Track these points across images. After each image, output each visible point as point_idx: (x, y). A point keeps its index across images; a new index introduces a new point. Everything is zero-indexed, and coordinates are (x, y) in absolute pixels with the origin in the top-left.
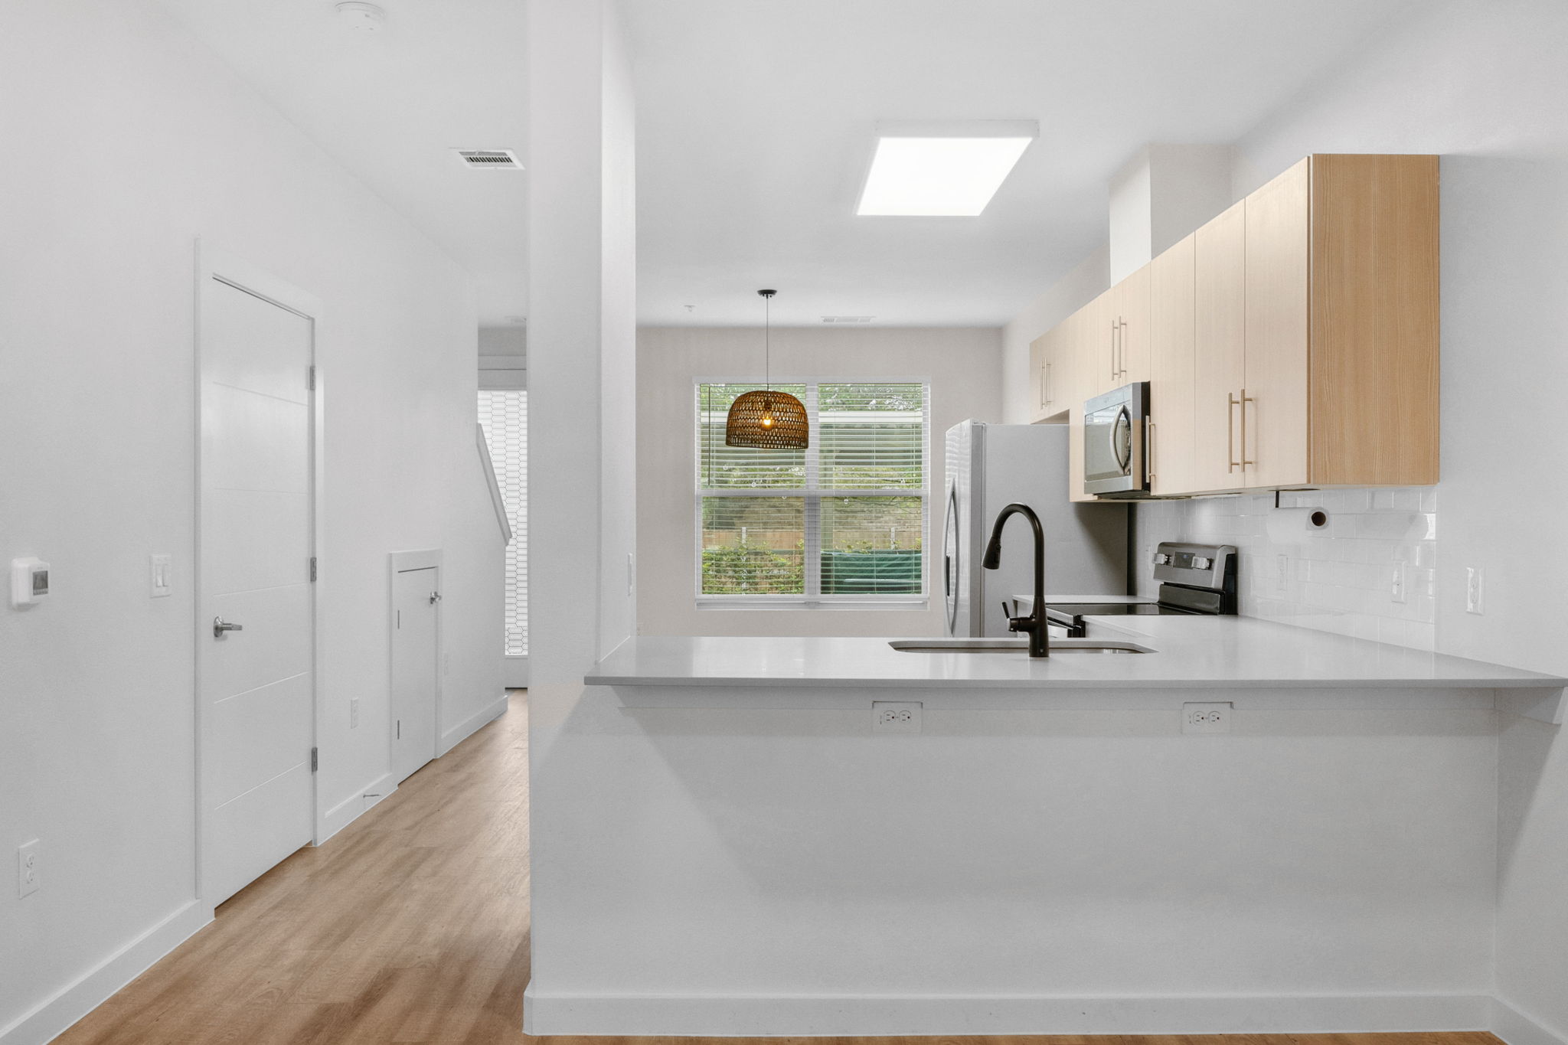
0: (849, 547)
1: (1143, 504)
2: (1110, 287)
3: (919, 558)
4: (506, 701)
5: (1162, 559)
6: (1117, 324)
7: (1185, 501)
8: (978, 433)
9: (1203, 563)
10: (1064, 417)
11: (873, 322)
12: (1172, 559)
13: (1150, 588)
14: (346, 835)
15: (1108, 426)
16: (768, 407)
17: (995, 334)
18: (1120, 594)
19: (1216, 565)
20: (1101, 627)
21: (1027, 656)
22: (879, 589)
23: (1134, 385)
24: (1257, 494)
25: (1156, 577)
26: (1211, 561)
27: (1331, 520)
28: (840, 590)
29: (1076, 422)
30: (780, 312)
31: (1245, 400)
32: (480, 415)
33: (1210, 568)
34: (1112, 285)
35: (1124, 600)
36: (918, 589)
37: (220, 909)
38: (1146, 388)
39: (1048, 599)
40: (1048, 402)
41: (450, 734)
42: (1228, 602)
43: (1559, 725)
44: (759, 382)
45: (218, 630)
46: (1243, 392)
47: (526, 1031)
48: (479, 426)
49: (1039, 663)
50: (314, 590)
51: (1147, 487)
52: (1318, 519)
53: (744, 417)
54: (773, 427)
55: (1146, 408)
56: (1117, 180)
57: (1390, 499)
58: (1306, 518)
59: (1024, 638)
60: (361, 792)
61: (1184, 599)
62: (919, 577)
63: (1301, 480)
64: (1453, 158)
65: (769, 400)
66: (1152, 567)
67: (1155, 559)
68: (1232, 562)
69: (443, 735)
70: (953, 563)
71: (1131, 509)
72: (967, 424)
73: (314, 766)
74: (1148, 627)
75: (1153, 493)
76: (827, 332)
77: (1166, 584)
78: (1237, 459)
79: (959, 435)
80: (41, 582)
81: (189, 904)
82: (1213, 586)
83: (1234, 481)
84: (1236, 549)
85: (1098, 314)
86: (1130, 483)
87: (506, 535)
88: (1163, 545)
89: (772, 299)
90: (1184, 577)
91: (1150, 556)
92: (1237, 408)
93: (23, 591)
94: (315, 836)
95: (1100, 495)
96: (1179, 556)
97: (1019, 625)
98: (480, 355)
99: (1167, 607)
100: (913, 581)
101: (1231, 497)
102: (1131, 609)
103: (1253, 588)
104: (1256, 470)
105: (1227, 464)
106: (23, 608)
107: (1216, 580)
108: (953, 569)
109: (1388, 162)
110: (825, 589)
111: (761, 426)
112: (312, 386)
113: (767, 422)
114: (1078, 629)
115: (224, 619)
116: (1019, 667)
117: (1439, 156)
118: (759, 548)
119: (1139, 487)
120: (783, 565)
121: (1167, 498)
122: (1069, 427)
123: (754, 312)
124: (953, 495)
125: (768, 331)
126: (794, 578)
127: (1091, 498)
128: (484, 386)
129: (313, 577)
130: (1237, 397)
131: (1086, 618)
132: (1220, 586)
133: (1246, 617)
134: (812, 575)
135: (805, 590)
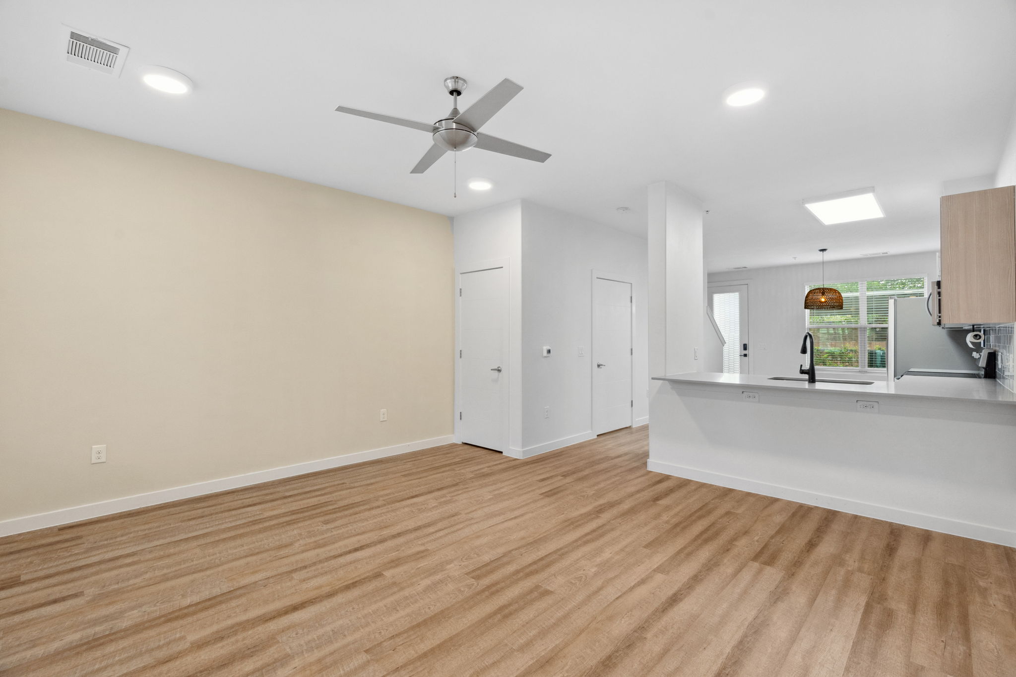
9: (977, 356)
16: (823, 294)
21: (807, 382)
26: (980, 355)
30: (828, 256)
37: (598, 436)
44: (819, 284)
45: (599, 366)
49: (811, 384)
50: (632, 357)
53: (812, 297)
54: (825, 302)
55: (938, 292)
65: (823, 291)
68: (992, 356)
73: (632, 406)
80: (549, 351)
81: (589, 432)
82: (981, 365)
84: (995, 350)
87: (723, 343)
89: (825, 252)
93: (545, 353)
94: (632, 424)
97: (803, 372)
106: (545, 357)
107: (982, 363)
111: (820, 301)
113: (823, 300)
115: (600, 363)
116: (806, 385)
117: (1014, 186)
123: (818, 257)
125: (823, 263)
129: (632, 354)
132: (984, 366)
134: (863, 360)
135: (859, 366)
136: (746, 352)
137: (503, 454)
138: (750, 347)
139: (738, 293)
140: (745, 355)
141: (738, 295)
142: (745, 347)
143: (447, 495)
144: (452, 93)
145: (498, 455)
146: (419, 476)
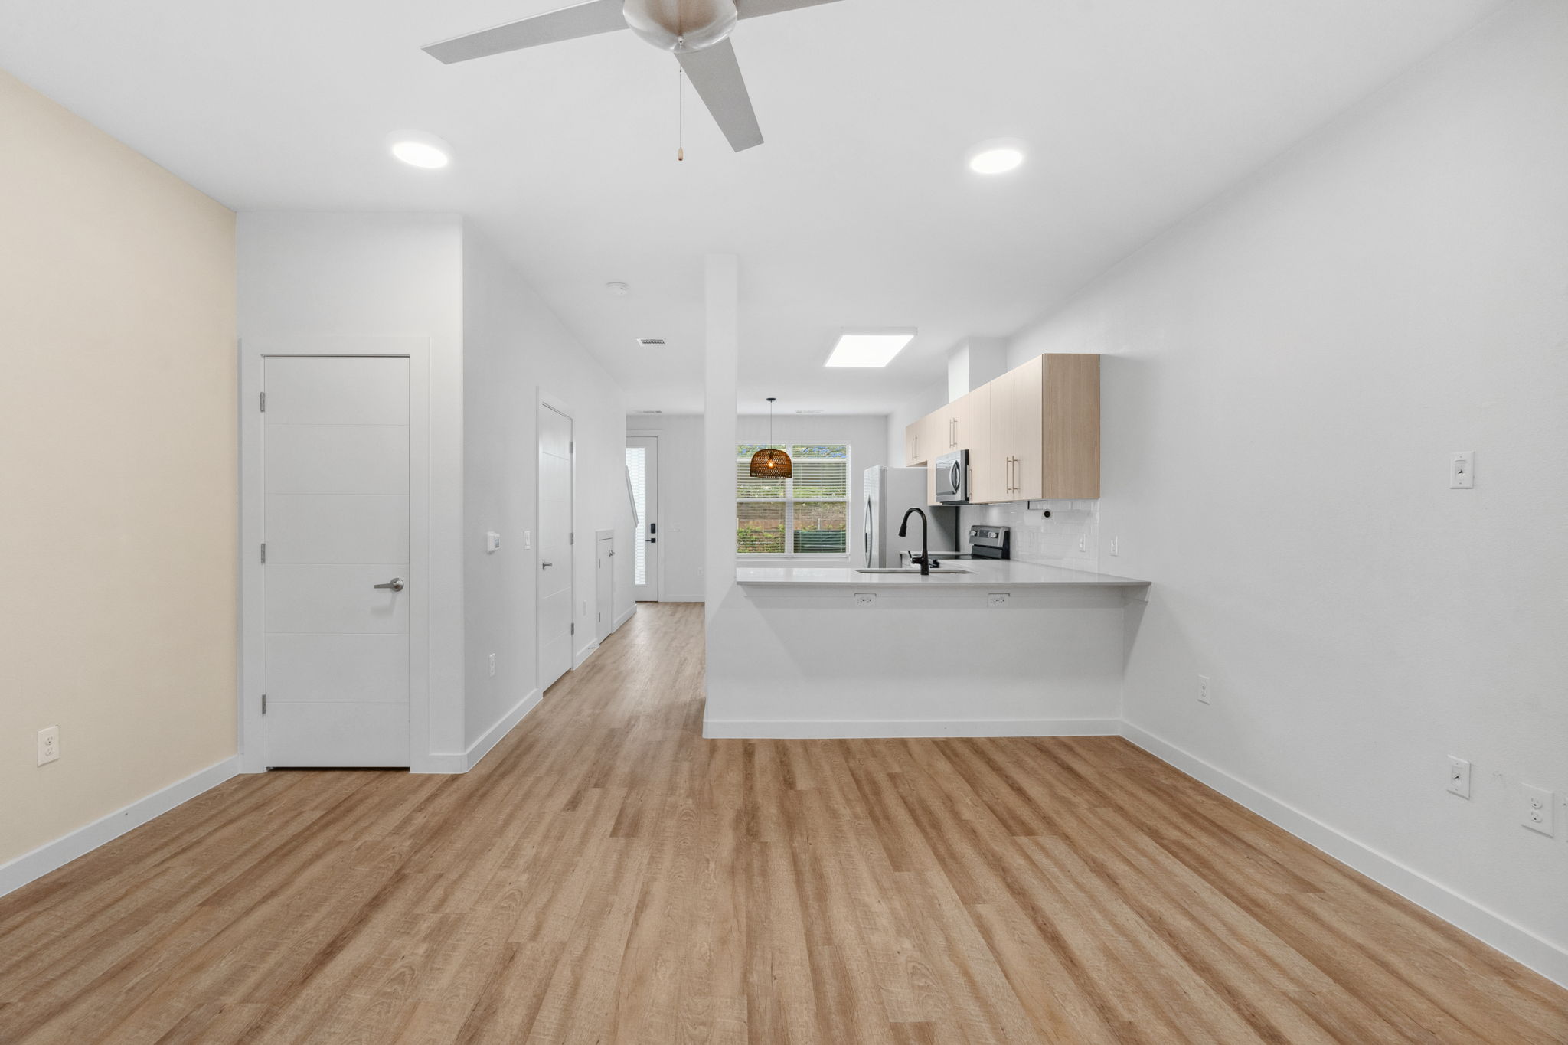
0: (804, 529)
1: (964, 508)
2: (947, 403)
3: (845, 534)
4: (636, 607)
5: (973, 533)
6: (952, 421)
7: (985, 506)
8: (883, 472)
9: (993, 535)
10: (925, 464)
11: (821, 413)
12: (978, 534)
13: (967, 547)
14: (585, 665)
15: (947, 469)
16: (771, 457)
17: (885, 419)
18: (952, 551)
19: (1000, 536)
20: (945, 564)
21: (920, 575)
22: (824, 550)
23: (961, 451)
24: (1019, 502)
25: (970, 542)
26: (997, 534)
27: (1053, 514)
28: (804, 550)
29: (932, 467)
30: (777, 408)
31: (1014, 461)
32: (627, 462)
33: (997, 537)
34: (950, 402)
35: (954, 553)
36: (844, 550)
37: (545, 693)
38: (967, 453)
39: (929, 553)
40: (916, 457)
41: (617, 621)
42: (1005, 553)
43: (1147, 602)
44: (767, 444)
45: (544, 565)
46: (1013, 457)
47: (704, 736)
48: (627, 467)
49: (925, 577)
50: (572, 547)
51: (967, 499)
52: (1047, 514)
53: (759, 460)
54: (772, 468)
55: (967, 462)
56: (953, 352)
57: (1080, 505)
58: (1042, 514)
59: (918, 567)
60: (588, 646)
61: (984, 552)
62: (844, 544)
63: (1039, 497)
64: (1109, 357)
65: (772, 453)
66: (968, 538)
67: (970, 533)
68: (1007, 534)
69: (615, 622)
70: (869, 537)
71: (957, 510)
72: (877, 468)
73: (572, 632)
74: (967, 564)
75: (970, 502)
76: (798, 418)
77: (975, 545)
78: (1010, 487)
79: (871, 474)
80: (497, 543)
81: (535, 690)
82: (998, 545)
83: (1009, 497)
84: (1009, 528)
85: (941, 417)
86: (959, 496)
87: (636, 522)
88: (974, 526)
89: (774, 402)
90: (984, 542)
91: (967, 532)
92: (1010, 464)
93: (492, 545)
94: (573, 665)
95: (943, 503)
96: (981, 532)
97: (916, 561)
98: (627, 429)
99: (975, 556)
100: (841, 546)
101: (1005, 505)
102: (957, 557)
103: (1018, 546)
104: (1019, 492)
105: (1006, 489)
106: (491, 553)
107: (1000, 543)
108: (869, 540)
109: (1077, 357)
110: (796, 550)
111: (768, 467)
112: (572, 451)
113: (771, 465)
114: (936, 564)
115: (545, 560)
116: (918, 579)
117: (1099, 355)
118: (757, 529)
119: (964, 499)
120: (770, 538)
121: (976, 504)
122: (926, 470)
123: (766, 408)
124: (869, 502)
125: (771, 417)
126: (776, 545)
127: (939, 504)
128: (628, 446)
129: (572, 543)
130: (1011, 459)
131: (939, 561)
132: (1002, 546)
133: (1014, 560)
134: (789, 543)
135: (786, 551)
136: (654, 536)
137: (412, 771)
138: (660, 528)
139: (643, 449)
140: (653, 540)
141: (644, 452)
142: (653, 528)
143: (417, 911)
145: (401, 778)
146: (258, 892)
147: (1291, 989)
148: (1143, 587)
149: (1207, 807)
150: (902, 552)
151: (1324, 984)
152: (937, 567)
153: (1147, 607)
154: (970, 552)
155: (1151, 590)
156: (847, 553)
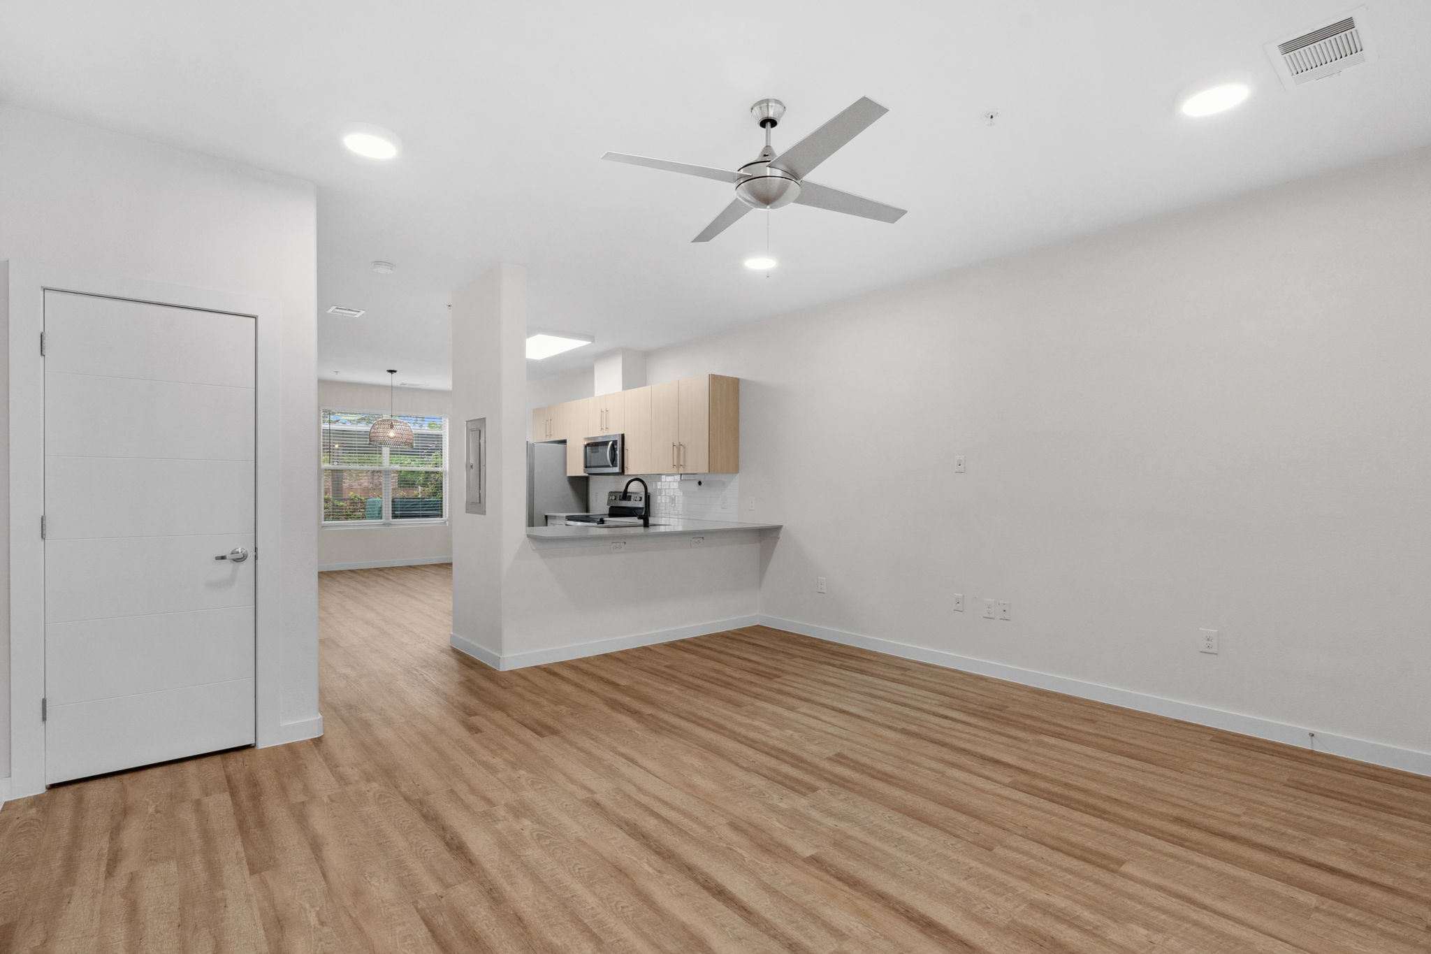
1: (595, 478)
3: (441, 501)
5: (612, 498)
6: (603, 410)
9: (637, 499)
10: (562, 442)
11: (423, 387)
12: (618, 498)
18: (583, 512)
21: (642, 527)
23: (617, 435)
26: (641, 498)
27: (704, 483)
28: (402, 516)
29: (573, 444)
31: (679, 446)
33: (640, 500)
34: (596, 395)
35: (585, 514)
36: (441, 516)
38: (623, 437)
40: (549, 435)
46: (679, 443)
51: (623, 471)
52: (700, 483)
53: (378, 429)
55: (623, 443)
56: (602, 356)
57: (723, 478)
58: (697, 483)
62: (441, 509)
63: (706, 471)
66: (604, 501)
67: (608, 497)
75: (626, 473)
77: (613, 507)
78: (676, 464)
83: (673, 471)
85: (587, 406)
86: (617, 470)
88: (611, 492)
89: (394, 374)
91: (600, 497)
92: (676, 448)
100: (438, 512)
104: (684, 468)
105: (671, 465)
109: (728, 378)
110: (395, 517)
111: (388, 436)
117: (739, 379)
119: (620, 471)
122: (566, 446)
126: (374, 512)
127: (584, 475)
130: (676, 444)
134: (387, 510)
135: (383, 518)
144: (763, 124)
147: (936, 702)
148: (777, 529)
149: (835, 649)
150: (547, 514)
151: (942, 697)
152: (603, 523)
153: (779, 541)
154: (608, 513)
155: (783, 529)
156: (444, 518)
